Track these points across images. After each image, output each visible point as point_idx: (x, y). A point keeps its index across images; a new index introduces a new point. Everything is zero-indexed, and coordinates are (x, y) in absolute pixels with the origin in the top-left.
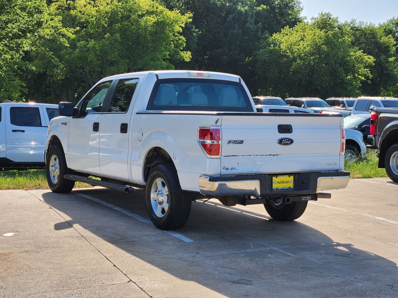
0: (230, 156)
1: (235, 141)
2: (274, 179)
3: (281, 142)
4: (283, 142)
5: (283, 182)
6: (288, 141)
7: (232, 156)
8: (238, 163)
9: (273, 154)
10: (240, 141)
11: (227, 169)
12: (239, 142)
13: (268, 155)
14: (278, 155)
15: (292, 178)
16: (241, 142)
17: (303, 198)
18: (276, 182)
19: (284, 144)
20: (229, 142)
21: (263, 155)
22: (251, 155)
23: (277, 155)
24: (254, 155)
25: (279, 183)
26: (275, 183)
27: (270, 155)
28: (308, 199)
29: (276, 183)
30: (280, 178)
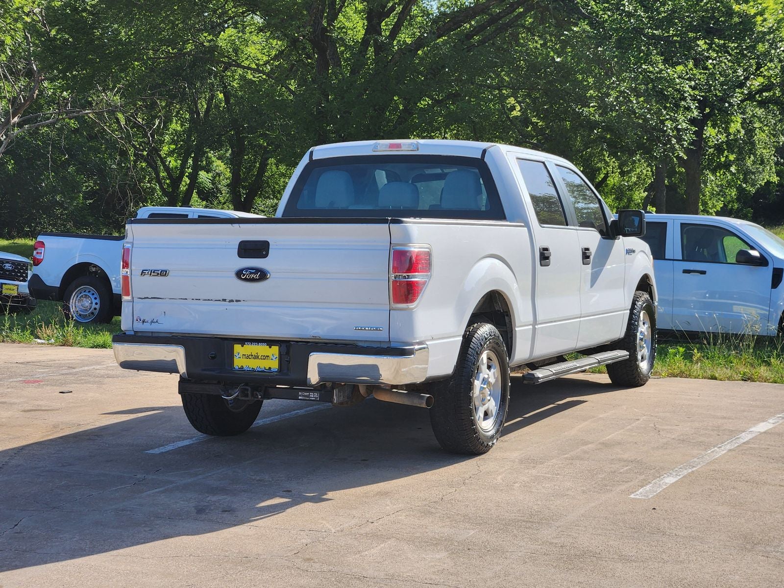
0: (147, 298)
1: (151, 271)
2: (237, 348)
3: (239, 274)
4: (243, 276)
5: (256, 357)
6: (255, 273)
7: (152, 298)
8: (165, 312)
9: (228, 299)
10: (161, 271)
11: (143, 322)
12: (159, 272)
13: (220, 300)
14: (240, 301)
15: (275, 349)
16: (164, 273)
17: (300, 393)
18: (241, 355)
19: (246, 280)
20: (143, 273)
21: (209, 300)
22: (186, 299)
23: (237, 301)
24: (193, 299)
25: (248, 357)
26: (238, 357)
27: (224, 300)
28: (312, 399)
29: (240, 358)
30: (250, 349)
